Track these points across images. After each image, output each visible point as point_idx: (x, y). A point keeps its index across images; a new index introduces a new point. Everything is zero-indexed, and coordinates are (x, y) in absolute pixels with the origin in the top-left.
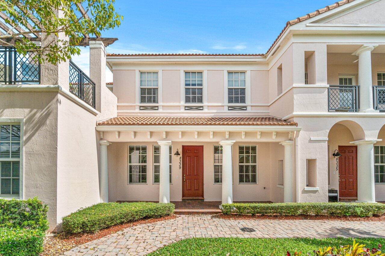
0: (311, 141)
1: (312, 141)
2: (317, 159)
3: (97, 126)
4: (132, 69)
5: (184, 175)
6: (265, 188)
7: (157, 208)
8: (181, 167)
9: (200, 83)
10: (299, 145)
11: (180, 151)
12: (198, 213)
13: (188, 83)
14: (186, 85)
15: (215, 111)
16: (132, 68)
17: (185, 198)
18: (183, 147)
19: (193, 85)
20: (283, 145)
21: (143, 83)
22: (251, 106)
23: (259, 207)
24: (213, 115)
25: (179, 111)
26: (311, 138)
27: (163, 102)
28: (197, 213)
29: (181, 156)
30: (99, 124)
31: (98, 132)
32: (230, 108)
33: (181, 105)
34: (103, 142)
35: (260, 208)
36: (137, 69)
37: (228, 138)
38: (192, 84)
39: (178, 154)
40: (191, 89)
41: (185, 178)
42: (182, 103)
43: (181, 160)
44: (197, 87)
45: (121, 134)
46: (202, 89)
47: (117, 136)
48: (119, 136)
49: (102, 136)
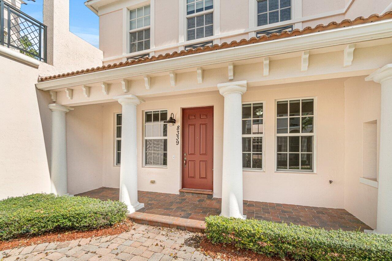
3: (39, 81)
4: (117, 9)
5: (185, 155)
6: (331, 182)
7: (78, 214)
8: (178, 142)
9: (209, 4)
11: (178, 116)
13: (190, 10)
14: (189, 13)
17: (185, 190)
18: (184, 110)
19: (199, 11)
20: (376, 79)
21: (133, 25)
22: (303, 22)
23: (290, 238)
27: (156, 46)
28: (168, 226)
29: (179, 123)
30: (42, 80)
31: (39, 91)
32: (259, 36)
33: (179, 45)
34: (53, 106)
35: (293, 241)
36: (125, 7)
37: (232, 78)
38: (196, 10)
39: (173, 121)
40: (196, 18)
41: (185, 158)
42: (183, 41)
43: (179, 130)
44: (204, 12)
45: (74, 92)
46: (212, 13)
47: (68, 96)
48: (72, 96)
49: (53, 98)
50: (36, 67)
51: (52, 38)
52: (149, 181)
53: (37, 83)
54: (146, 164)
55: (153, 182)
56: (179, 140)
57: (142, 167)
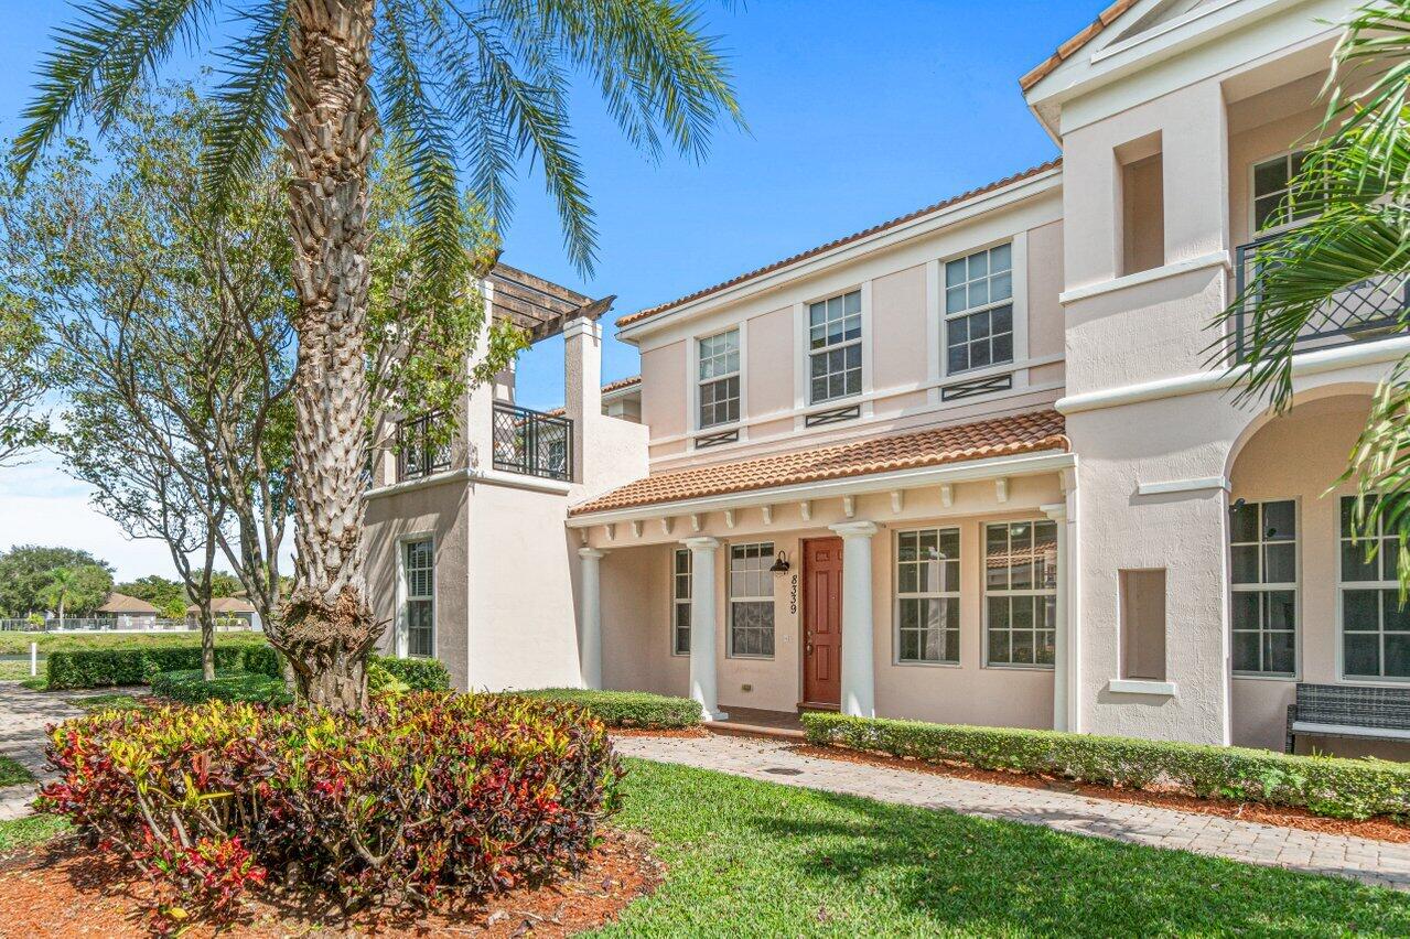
0: (1139, 498)
1: (1142, 498)
2: (1170, 567)
3: (569, 516)
4: (676, 340)
8: (795, 609)
9: (853, 327)
10: (1078, 519)
11: (794, 555)
12: (763, 735)
13: (818, 337)
14: (816, 344)
15: (897, 414)
16: (676, 337)
17: (809, 704)
18: (806, 543)
19: (835, 339)
21: (707, 370)
22: (1030, 368)
24: (889, 428)
25: (788, 435)
26: (1141, 485)
27: (750, 416)
30: (575, 513)
31: (570, 531)
32: (947, 394)
33: (794, 414)
34: (584, 551)
36: (690, 335)
37: (851, 514)
38: (829, 338)
39: (782, 566)
40: (828, 355)
41: (810, 641)
42: (802, 406)
43: (797, 584)
44: (844, 343)
45: (617, 530)
46: (859, 345)
47: (608, 534)
48: (613, 535)
49: (583, 537)
50: (564, 493)
51: (581, 438)
52: (739, 687)
53: (566, 518)
54: (734, 652)
55: (747, 688)
56: (797, 604)
57: (726, 658)
